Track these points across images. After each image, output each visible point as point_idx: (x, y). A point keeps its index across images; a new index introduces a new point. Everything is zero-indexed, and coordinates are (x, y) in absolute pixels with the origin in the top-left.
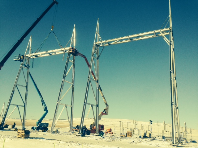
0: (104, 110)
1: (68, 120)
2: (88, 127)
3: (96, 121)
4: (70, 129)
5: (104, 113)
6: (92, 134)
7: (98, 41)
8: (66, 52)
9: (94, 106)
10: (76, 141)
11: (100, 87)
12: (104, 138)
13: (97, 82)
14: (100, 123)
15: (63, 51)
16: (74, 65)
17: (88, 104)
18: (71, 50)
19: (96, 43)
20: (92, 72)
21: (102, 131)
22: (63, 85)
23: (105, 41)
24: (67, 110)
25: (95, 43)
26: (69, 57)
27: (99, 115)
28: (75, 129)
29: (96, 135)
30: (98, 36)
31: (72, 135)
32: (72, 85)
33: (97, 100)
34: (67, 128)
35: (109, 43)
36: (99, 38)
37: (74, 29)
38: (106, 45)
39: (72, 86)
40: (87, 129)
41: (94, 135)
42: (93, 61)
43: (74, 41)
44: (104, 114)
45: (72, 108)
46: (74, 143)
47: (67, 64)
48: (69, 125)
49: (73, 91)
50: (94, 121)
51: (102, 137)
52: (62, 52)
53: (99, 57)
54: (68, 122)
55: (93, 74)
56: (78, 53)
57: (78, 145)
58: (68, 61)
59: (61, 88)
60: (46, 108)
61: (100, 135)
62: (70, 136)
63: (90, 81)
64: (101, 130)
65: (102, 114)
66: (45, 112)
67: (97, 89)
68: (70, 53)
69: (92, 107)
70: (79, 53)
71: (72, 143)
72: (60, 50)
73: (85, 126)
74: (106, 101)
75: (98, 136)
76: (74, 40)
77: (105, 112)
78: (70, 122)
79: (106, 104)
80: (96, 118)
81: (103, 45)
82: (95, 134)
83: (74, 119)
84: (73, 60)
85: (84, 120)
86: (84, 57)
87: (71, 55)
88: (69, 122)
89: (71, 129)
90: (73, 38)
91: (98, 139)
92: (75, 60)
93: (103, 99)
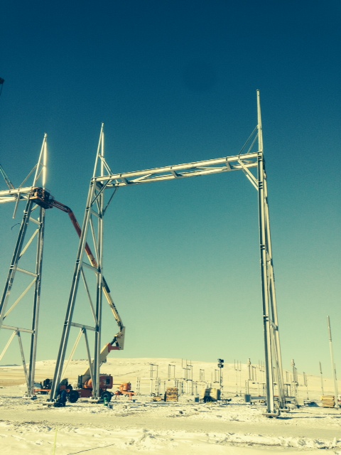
0: (115, 340)
1: (22, 367)
2: (74, 383)
3: (94, 366)
4: (27, 390)
5: (114, 345)
6: (84, 399)
7: (102, 175)
8: (22, 198)
9: (91, 329)
10: (41, 420)
11: (105, 284)
12: (111, 407)
13: (99, 271)
14: (104, 370)
15: (16, 195)
16: (42, 229)
17: (75, 325)
18: (36, 194)
19: (97, 180)
20: (87, 247)
21: (108, 390)
22: (12, 280)
23: (118, 176)
24: (20, 342)
25: (94, 180)
26: (30, 211)
27: (101, 351)
28: (42, 388)
29: (93, 403)
30: (102, 163)
31: (33, 405)
32: (35, 279)
33: (98, 315)
34: (21, 386)
35: (127, 181)
36: (104, 169)
37: (45, 145)
38: (120, 185)
39: (36, 282)
41: (86, 401)
42: (89, 222)
43: (42, 173)
44: (114, 348)
45: (33, 336)
46: (36, 426)
47: (25, 227)
48: (25, 378)
49: (37, 293)
50: (88, 366)
51: (107, 405)
52: (13, 199)
53: (104, 211)
54: (23, 372)
56: (52, 200)
57: (47, 429)
58: (26, 219)
59: (7, 288)
61: (103, 402)
62: (25, 407)
63: (81, 268)
64: (107, 388)
65: (110, 348)
67: (98, 289)
68: (33, 201)
69: (85, 332)
70: (56, 202)
71: (30, 425)
72: (7, 192)
73: (66, 381)
74: (118, 316)
75: (98, 402)
76: (44, 169)
77: (117, 344)
78: (28, 372)
79: (120, 324)
80: (93, 359)
81: (114, 184)
82: (90, 399)
83: (38, 364)
84: (39, 219)
85: (64, 366)
86: (68, 210)
87: (36, 206)
88: (26, 372)
89: (29, 389)
90: (41, 166)
91: (97, 411)
92: (44, 218)
93: (113, 310)
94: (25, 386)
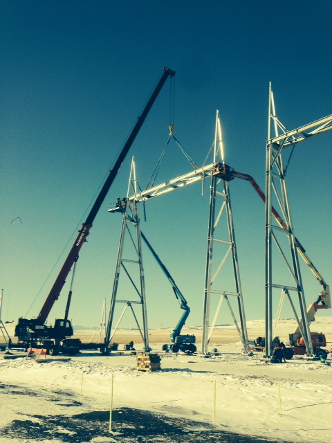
0: (320, 298)
1: (235, 327)
2: (286, 341)
3: (303, 325)
4: (243, 348)
5: (320, 303)
6: (299, 356)
7: (277, 135)
8: (206, 175)
9: (293, 289)
10: (263, 375)
11: (298, 244)
12: (329, 364)
13: (290, 232)
14: (314, 328)
15: (200, 174)
16: (228, 200)
18: (217, 169)
19: (273, 141)
20: (274, 211)
21: (322, 348)
22: (211, 249)
23: (295, 132)
24: (229, 304)
25: (269, 142)
26: (215, 186)
27: (308, 310)
28: (256, 345)
29: (309, 360)
30: (275, 123)
31: (251, 361)
32: (231, 247)
33: (297, 275)
34: (237, 343)
36: (278, 126)
37: (218, 121)
38: (298, 140)
39: (232, 249)
40: (282, 344)
41: (302, 359)
42: (271, 186)
43: (220, 148)
44: (320, 307)
45: (239, 298)
46: (258, 380)
47: (214, 201)
48: (239, 336)
49: (235, 259)
50: (297, 325)
51: (324, 362)
52: (199, 178)
53: (284, 171)
54: (237, 331)
55: (277, 216)
56: (233, 172)
57: (269, 384)
58: (214, 195)
59: (209, 257)
60: (184, 303)
61: (319, 359)
62: (245, 363)
63: (272, 232)
64: (320, 345)
65: (316, 307)
66: (183, 311)
67: (292, 250)
68: (216, 176)
69: (287, 292)
70: (236, 173)
71: (253, 380)
72: (193, 173)
73: (277, 339)
74: (319, 275)
75: (314, 360)
76: (221, 144)
77: (323, 302)
78: (241, 330)
79: (322, 282)
80: (300, 318)
81: (291, 142)
82: (305, 356)
83: (249, 323)
84: (224, 191)
85: (273, 325)
86: (249, 178)
87: (219, 180)
88: (239, 331)
89: (245, 346)
90: (218, 142)
91: (315, 368)
92: (228, 189)
93: (312, 270)
94: (240, 344)
